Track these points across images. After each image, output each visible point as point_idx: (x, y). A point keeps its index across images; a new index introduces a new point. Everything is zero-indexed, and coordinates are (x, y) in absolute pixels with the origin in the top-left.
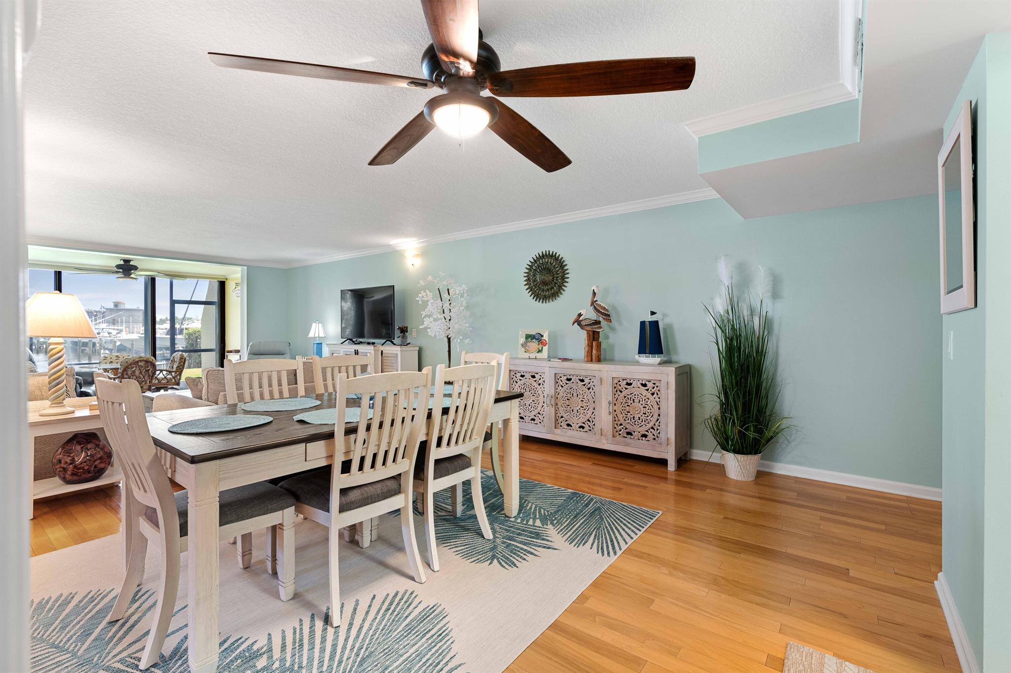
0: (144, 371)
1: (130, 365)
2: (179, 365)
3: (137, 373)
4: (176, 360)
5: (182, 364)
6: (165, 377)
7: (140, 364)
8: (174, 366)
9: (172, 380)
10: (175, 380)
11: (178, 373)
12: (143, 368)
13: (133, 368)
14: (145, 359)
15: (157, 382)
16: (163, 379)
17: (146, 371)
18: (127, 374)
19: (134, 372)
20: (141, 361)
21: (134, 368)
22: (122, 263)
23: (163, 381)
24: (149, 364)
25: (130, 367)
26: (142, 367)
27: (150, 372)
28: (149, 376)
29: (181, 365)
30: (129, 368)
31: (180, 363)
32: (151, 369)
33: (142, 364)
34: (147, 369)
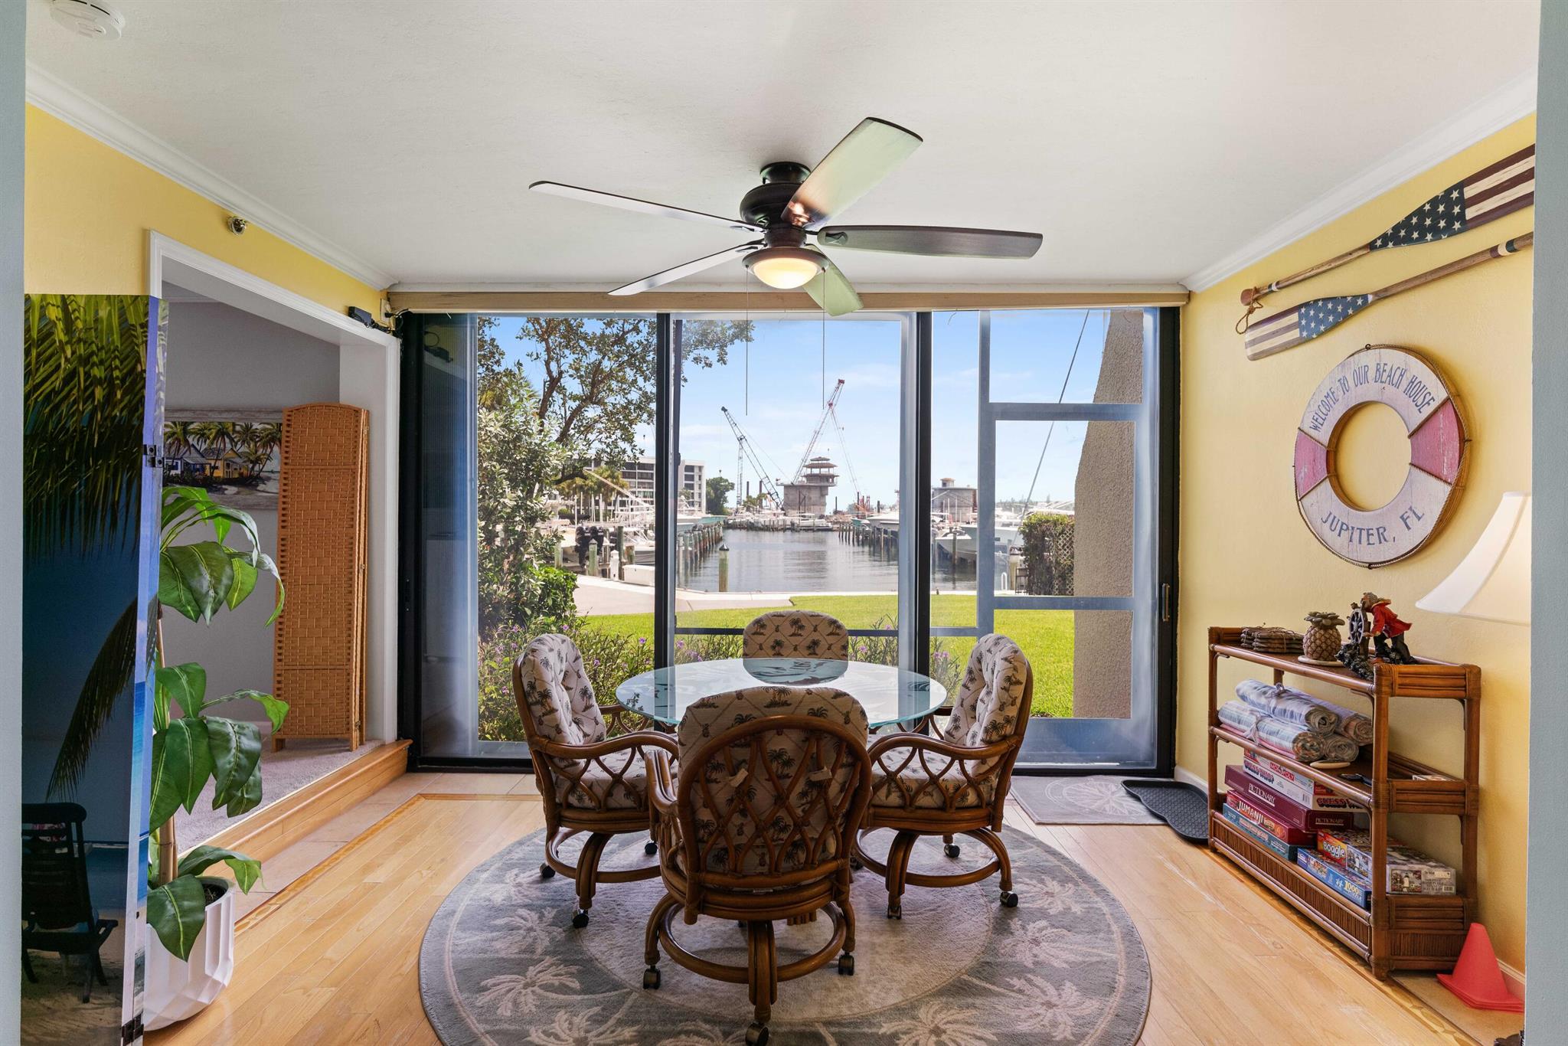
0: (800, 787)
2: (1000, 720)
3: (763, 797)
4: (987, 676)
5: (1012, 712)
8: (980, 706)
9: (964, 796)
10: (979, 795)
11: (992, 761)
12: (792, 771)
14: (803, 712)
16: (922, 787)
17: (811, 784)
18: (709, 803)
19: (744, 793)
20: (780, 727)
21: (742, 774)
22: (766, 179)
23: (924, 801)
24: (828, 744)
25: (720, 758)
26: (788, 763)
27: (834, 790)
28: (830, 819)
29: (1008, 720)
30: (717, 767)
31: (1002, 707)
32: (841, 775)
33: (786, 743)
34: (817, 777)
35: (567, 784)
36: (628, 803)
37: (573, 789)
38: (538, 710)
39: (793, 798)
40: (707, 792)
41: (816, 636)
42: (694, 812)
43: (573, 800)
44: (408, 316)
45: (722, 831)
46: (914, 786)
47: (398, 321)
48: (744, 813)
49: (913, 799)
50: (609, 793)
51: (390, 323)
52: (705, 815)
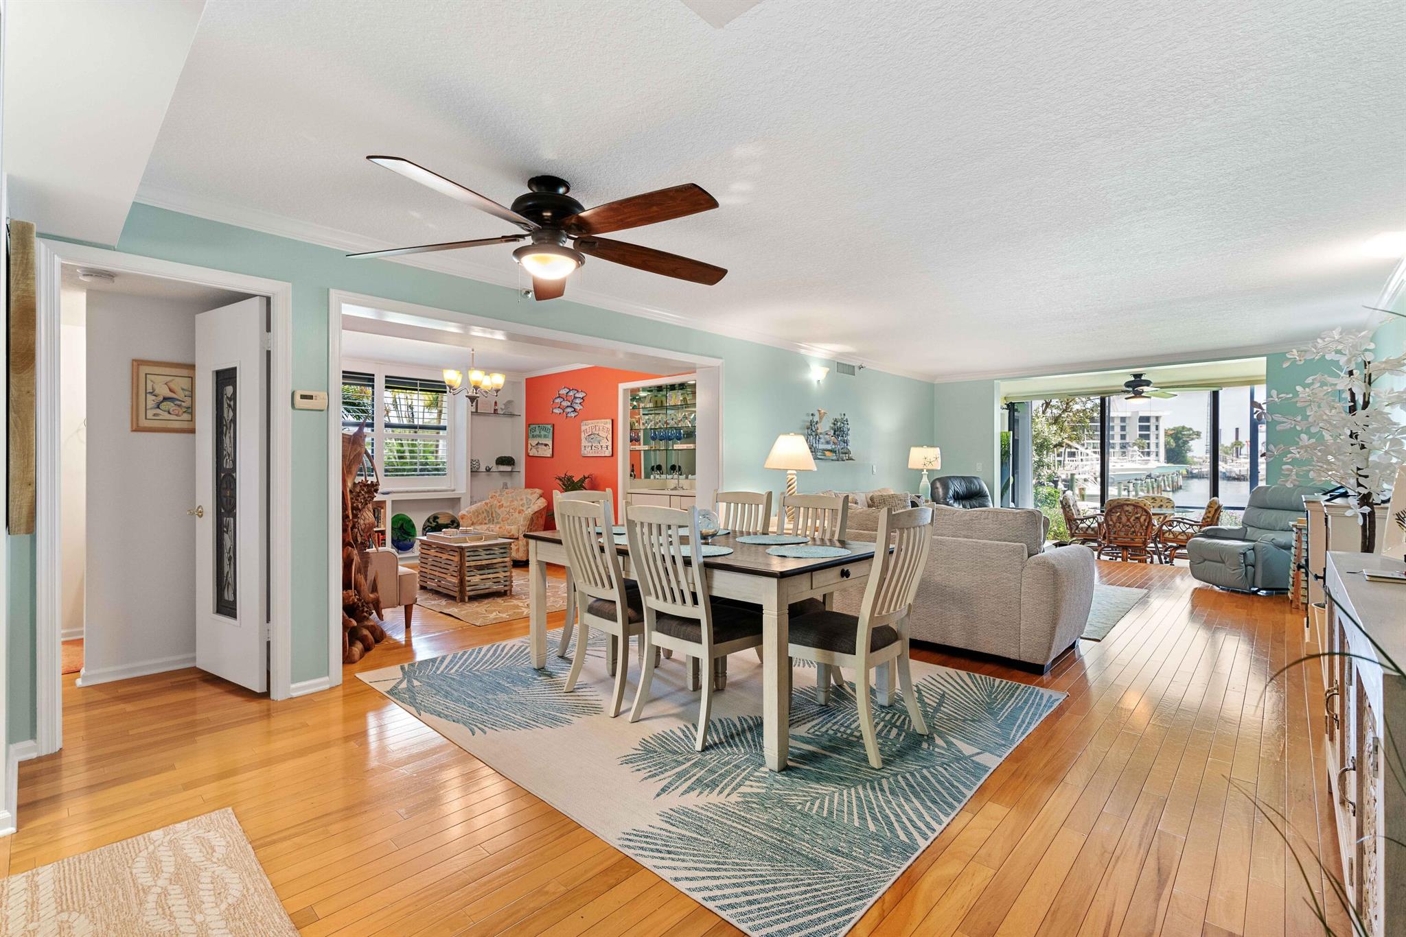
1: (1113, 508)
2: (1205, 517)
3: (1124, 519)
6: (1183, 532)
7: (1127, 508)
13: (1117, 513)
14: (1133, 502)
15: (1171, 536)
16: (1180, 533)
18: (1111, 520)
20: (1128, 505)
21: (1119, 513)
22: (1133, 379)
23: (1180, 537)
29: (1208, 517)
32: (1143, 517)
33: (1130, 509)
34: (1137, 516)
35: (1075, 528)
36: (1093, 533)
37: (1077, 529)
38: (1068, 509)
39: (1131, 520)
40: (1111, 518)
41: (1162, 503)
42: (1108, 522)
43: (1077, 531)
44: (1011, 403)
45: (1115, 526)
46: (1178, 533)
47: (1008, 405)
48: (1120, 523)
49: (1177, 536)
50: (1087, 530)
51: (1005, 406)
52: (1111, 523)
